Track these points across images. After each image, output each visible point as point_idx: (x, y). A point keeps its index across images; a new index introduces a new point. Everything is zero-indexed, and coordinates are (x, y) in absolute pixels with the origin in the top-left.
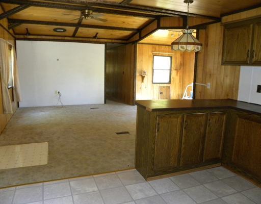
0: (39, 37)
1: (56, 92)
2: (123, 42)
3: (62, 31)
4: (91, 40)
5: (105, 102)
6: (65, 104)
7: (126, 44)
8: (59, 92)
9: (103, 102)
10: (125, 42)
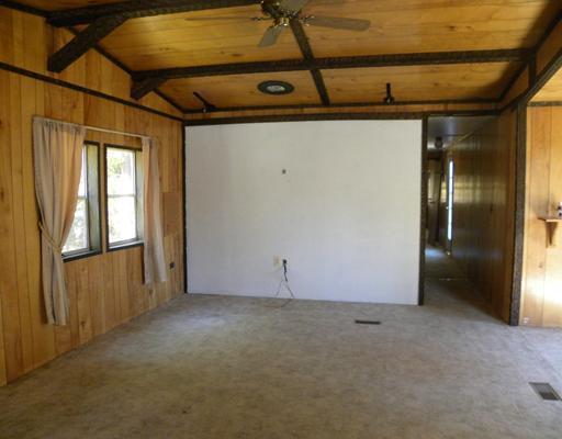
0: (238, 114)
1: (277, 261)
2: (487, 107)
3: (282, 89)
4: (379, 109)
5: (421, 302)
6: (301, 294)
7: (498, 112)
8: (285, 262)
9: (414, 300)
10: (492, 106)
